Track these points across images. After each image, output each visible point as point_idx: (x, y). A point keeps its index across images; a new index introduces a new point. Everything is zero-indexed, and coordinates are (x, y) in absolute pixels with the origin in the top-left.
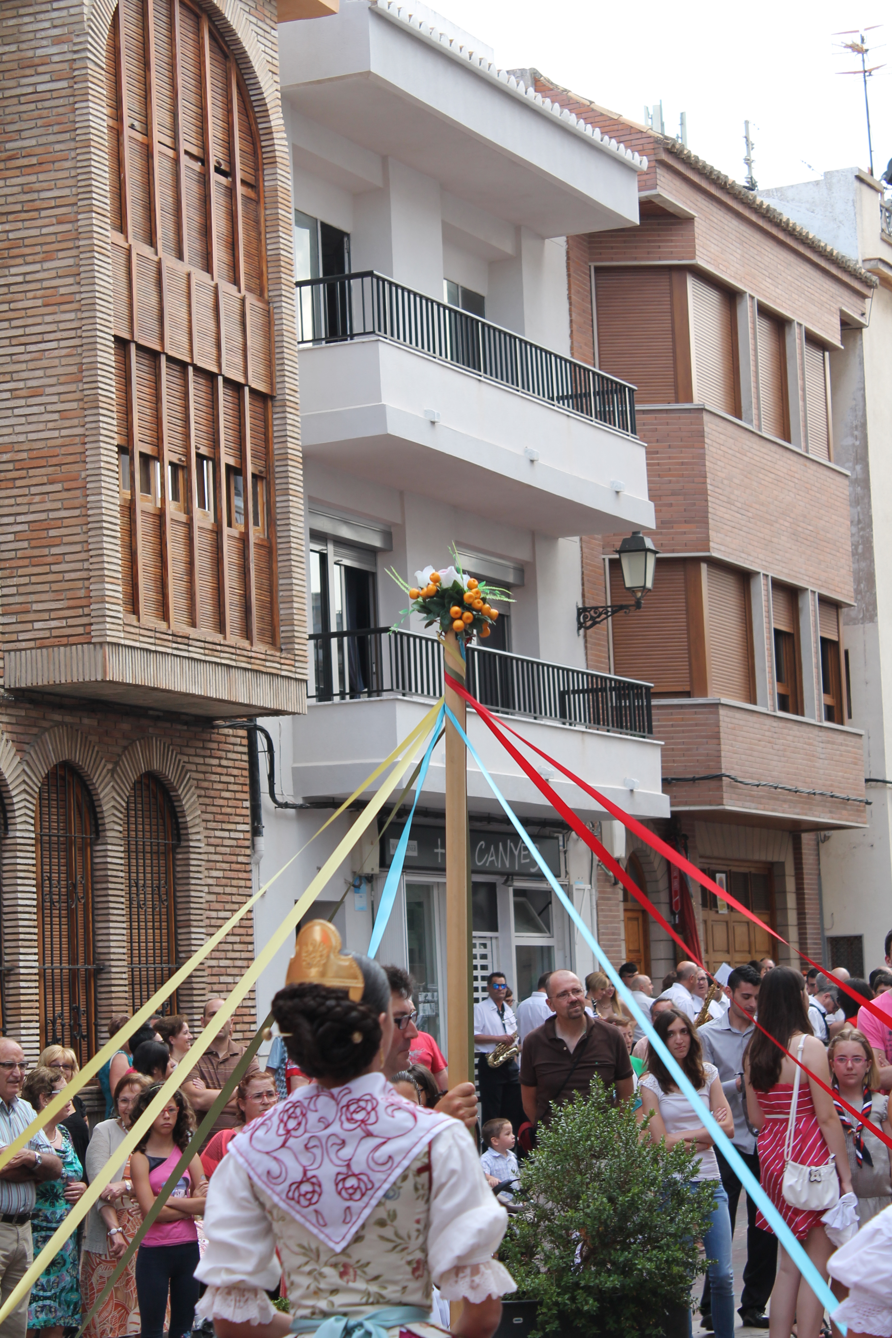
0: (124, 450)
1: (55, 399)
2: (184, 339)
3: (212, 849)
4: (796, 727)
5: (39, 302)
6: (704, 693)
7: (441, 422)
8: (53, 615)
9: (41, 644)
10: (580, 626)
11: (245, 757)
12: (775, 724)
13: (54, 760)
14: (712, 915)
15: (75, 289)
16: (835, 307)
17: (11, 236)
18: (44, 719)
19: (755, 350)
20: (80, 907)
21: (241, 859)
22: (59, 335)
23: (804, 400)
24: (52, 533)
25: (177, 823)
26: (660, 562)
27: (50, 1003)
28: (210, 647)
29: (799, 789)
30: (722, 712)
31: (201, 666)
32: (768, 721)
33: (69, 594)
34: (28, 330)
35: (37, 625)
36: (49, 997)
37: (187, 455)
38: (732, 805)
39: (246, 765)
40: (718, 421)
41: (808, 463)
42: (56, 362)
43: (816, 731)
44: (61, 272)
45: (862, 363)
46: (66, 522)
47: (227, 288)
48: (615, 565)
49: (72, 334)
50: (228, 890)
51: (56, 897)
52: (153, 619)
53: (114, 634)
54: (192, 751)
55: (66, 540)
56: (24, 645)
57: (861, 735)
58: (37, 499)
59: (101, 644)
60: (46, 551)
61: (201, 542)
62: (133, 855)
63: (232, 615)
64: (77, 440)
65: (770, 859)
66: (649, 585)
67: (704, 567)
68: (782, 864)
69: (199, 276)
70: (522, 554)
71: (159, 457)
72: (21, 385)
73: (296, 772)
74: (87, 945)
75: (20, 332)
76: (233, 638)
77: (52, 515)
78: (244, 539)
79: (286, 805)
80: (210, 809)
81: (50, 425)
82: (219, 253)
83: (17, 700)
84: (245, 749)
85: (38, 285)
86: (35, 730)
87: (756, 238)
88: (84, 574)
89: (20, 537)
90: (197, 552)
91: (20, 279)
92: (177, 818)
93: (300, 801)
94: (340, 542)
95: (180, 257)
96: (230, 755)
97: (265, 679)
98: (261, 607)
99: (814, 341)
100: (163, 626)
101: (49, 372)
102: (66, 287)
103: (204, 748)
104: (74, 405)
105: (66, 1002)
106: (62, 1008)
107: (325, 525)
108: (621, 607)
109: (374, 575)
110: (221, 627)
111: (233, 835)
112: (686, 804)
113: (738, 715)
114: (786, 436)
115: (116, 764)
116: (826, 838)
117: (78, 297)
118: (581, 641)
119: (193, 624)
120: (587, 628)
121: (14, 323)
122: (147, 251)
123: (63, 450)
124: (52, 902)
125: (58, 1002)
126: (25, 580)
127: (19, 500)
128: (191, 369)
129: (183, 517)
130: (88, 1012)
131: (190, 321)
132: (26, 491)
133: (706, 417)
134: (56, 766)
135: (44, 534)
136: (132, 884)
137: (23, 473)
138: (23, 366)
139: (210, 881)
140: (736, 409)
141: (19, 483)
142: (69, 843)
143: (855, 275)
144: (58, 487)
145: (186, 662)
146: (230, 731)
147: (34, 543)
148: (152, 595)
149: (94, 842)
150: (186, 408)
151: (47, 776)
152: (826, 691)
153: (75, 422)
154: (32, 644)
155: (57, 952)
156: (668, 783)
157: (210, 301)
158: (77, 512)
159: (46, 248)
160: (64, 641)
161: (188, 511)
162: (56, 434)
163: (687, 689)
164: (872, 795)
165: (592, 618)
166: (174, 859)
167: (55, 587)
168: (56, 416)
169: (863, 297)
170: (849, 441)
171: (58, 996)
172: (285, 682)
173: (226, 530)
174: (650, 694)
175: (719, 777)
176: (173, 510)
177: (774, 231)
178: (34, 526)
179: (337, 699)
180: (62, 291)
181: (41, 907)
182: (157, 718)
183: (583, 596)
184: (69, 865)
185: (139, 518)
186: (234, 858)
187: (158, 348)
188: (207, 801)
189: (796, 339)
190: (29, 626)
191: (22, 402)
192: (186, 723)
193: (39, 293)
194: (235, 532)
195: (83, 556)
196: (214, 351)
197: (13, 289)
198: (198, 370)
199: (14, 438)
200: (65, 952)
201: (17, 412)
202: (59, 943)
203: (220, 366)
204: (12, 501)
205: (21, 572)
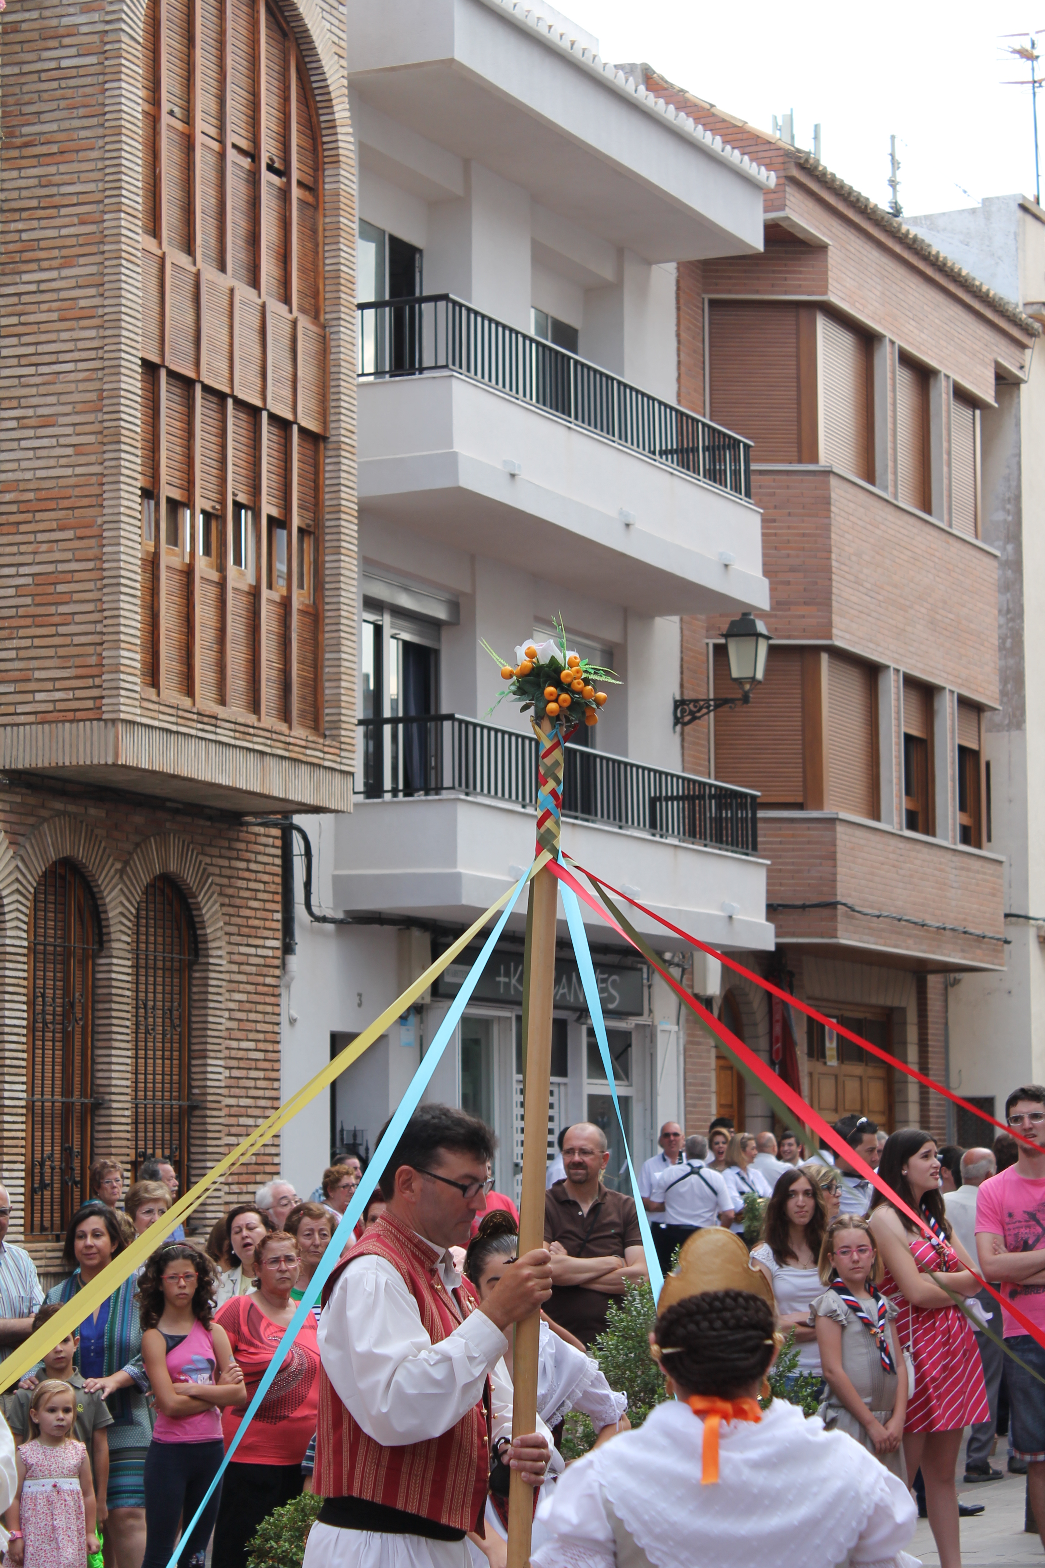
0: (149, 493)
1: (69, 430)
2: (224, 366)
3: (235, 968)
4: (925, 850)
5: (54, 316)
6: (819, 806)
7: (524, 475)
8: (58, 685)
9: (43, 719)
10: (677, 721)
11: (278, 861)
12: (902, 844)
13: (53, 856)
14: (819, 1067)
15: (97, 301)
16: (989, 358)
17: (25, 236)
18: (43, 806)
19: (894, 404)
20: (78, 1030)
21: (269, 980)
22: (76, 355)
23: (949, 465)
24: (60, 588)
25: (195, 936)
26: (773, 650)
27: (38, 1141)
28: (242, 729)
29: (928, 922)
30: (840, 828)
31: (230, 752)
32: (893, 842)
33: (78, 661)
34: (41, 349)
35: (39, 696)
36: (38, 1134)
37: (223, 502)
38: (847, 939)
39: (279, 870)
40: (847, 486)
41: (951, 540)
42: (72, 387)
43: (949, 856)
44: (81, 281)
45: (1018, 424)
46: (77, 576)
47: (276, 307)
48: (721, 651)
49: (92, 354)
50: (253, 1016)
51: (49, 1018)
52: (176, 694)
53: (129, 710)
54: (215, 851)
55: (76, 597)
56: (22, 719)
57: (1000, 862)
58: (44, 547)
59: (114, 721)
60: (52, 610)
61: (236, 606)
62: (142, 971)
63: (269, 693)
64: (94, 479)
65: (889, 1003)
66: (760, 675)
67: (825, 657)
68: (903, 1010)
69: (244, 292)
70: (612, 634)
71: (189, 504)
72: (30, 412)
73: (337, 881)
74: (84, 1075)
75: (31, 350)
76: (269, 719)
77: (61, 567)
78: (285, 604)
79: (324, 919)
80: (235, 920)
81: (63, 461)
82: (268, 267)
83: (12, 783)
84: (278, 852)
85: (54, 296)
86: (31, 820)
87: (899, 272)
88: (96, 638)
89: (22, 591)
90: (229, 618)
91: (33, 288)
92: (194, 929)
93: (340, 915)
94: (399, 612)
95: (222, 268)
96: (260, 858)
97: (304, 769)
98: (303, 685)
99: (964, 397)
100: (186, 702)
101: (64, 399)
102: (86, 298)
103: (230, 848)
104: (92, 439)
105: (58, 1141)
106: (52, 1148)
107: (381, 591)
108: (726, 701)
109: (437, 652)
110: (255, 706)
111: (260, 952)
112: (793, 935)
113: (859, 833)
114: (927, 507)
115: (126, 863)
116: (956, 982)
117: (100, 311)
118: (677, 739)
119: (223, 702)
120: (684, 724)
121: (25, 339)
122: (183, 260)
123: (77, 491)
124: (45, 1023)
125: (48, 1141)
126: (27, 643)
127: (23, 548)
128: (230, 401)
129: (215, 576)
130: (82, 1153)
131: (231, 345)
132: (31, 538)
133: (833, 481)
134: (55, 863)
135: (51, 589)
136: (140, 1005)
137: (29, 516)
138: (33, 391)
139: (232, 1005)
140: (869, 473)
141: (23, 528)
142: (67, 955)
143: (1013, 320)
144: (69, 534)
145: (212, 746)
146: (261, 830)
147: (38, 600)
148: (176, 666)
149: (96, 955)
150: (223, 447)
151: (45, 874)
152: (963, 808)
153: (92, 458)
154: (32, 718)
155: (48, 1082)
156: (773, 910)
157: (256, 323)
158: (90, 565)
159: (65, 252)
160: (70, 715)
161: (222, 568)
162: (69, 471)
163: (800, 800)
164: (1012, 933)
165: (691, 713)
166: (190, 978)
167: (62, 652)
168: (69, 451)
169: (1023, 346)
170: (1000, 516)
171: (48, 1134)
172: (328, 775)
173: (265, 593)
174: (756, 804)
175: (833, 905)
176: (203, 567)
177: (921, 265)
178: (39, 580)
179: (388, 797)
180: (82, 303)
181: (32, 1029)
182: (177, 811)
183: (682, 686)
184: (66, 980)
185: (163, 574)
186: (260, 979)
187: (192, 375)
188: (231, 910)
189: (942, 394)
190: (29, 697)
191: (30, 433)
192: (210, 818)
193: (55, 305)
194: (276, 596)
195: (96, 616)
196: (258, 381)
197: (25, 298)
198: (240, 404)
199: (19, 475)
200: (58, 1083)
201: (24, 444)
202: (52, 1072)
203: (264, 399)
204: (14, 549)
205: (22, 633)
